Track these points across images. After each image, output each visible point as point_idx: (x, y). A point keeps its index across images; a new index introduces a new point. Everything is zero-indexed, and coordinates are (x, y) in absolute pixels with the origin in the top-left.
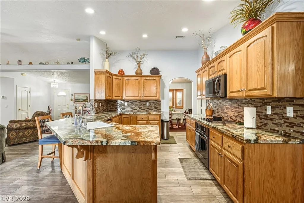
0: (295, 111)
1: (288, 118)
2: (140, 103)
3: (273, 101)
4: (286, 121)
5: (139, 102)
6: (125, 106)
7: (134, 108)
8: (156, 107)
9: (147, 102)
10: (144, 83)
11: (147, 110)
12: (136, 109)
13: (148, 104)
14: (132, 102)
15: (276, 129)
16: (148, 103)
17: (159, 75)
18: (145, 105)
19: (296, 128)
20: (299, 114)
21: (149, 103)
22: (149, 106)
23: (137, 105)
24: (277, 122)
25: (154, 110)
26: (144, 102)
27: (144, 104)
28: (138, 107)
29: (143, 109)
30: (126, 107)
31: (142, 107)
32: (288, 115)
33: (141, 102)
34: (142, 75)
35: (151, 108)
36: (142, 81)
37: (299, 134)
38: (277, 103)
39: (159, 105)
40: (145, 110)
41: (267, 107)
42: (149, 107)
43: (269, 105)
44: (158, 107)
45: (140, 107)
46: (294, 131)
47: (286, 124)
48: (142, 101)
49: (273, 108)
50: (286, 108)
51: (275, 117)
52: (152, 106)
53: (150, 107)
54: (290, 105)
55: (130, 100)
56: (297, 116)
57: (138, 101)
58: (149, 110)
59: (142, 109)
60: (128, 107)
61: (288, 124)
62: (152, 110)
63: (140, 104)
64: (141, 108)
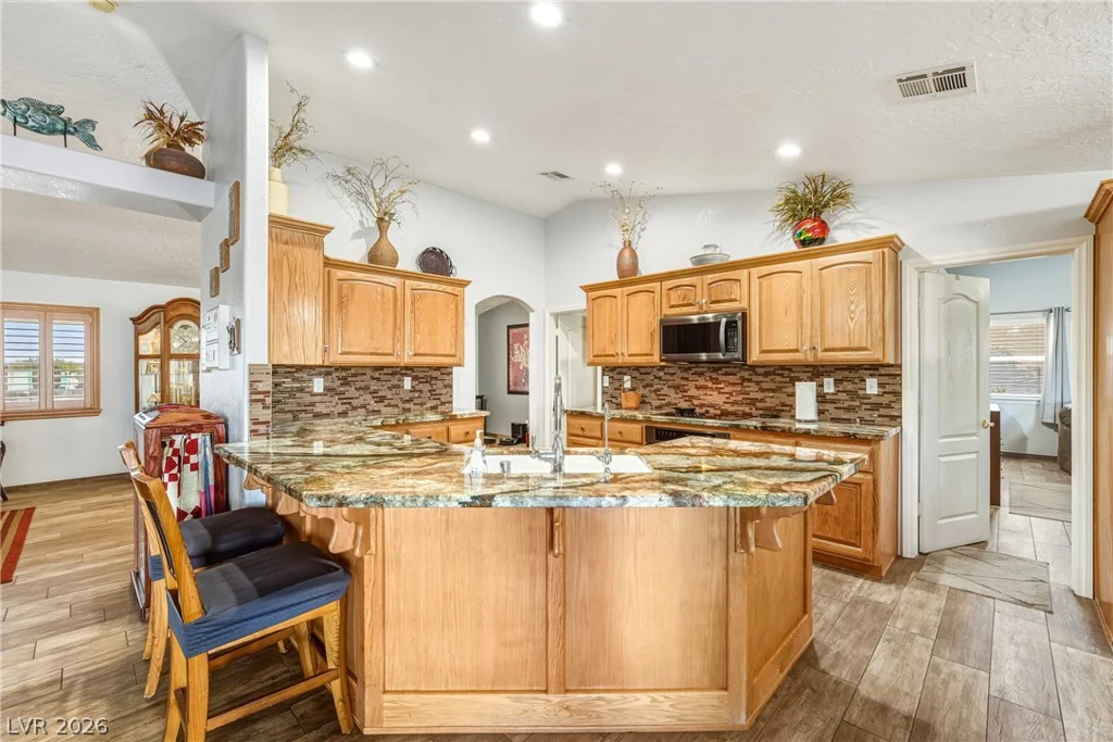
0: (881, 385)
1: (868, 397)
2: (378, 379)
3: (836, 369)
4: (866, 401)
5: (376, 375)
6: (315, 395)
7: (355, 403)
8: (437, 392)
9: (406, 375)
10: (413, 303)
11: (407, 406)
12: (364, 406)
13: (407, 383)
14: (344, 378)
15: (844, 417)
16: (410, 378)
17: (452, 276)
18: (398, 387)
19: (883, 411)
20: (888, 388)
21: (414, 379)
22: (413, 390)
23: (367, 388)
24: (846, 404)
25: (428, 405)
26: (394, 374)
27: (396, 382)
28: (369, 397)
29: (389, 405)
30: (317, 399)
31: (389, 394)
32: (868, 392)
33: (382, 377)
34: (399, 267)
35: (419, 397)
36: (408, 292)
37: (887, 419)
38: (847, 372)
39: (445, 386)
40: (396, 406)
41: (826, 380)
42: (411, 395)
43: (829, 376)
44: (444, 391)
45: (380, 394)
46: (879, 416)
47: (864, 406)
48: (386, 371)
49: (837, 382)
50: (864, 381)
51: (842, 396)
52: (421, 391)
53: (417, 395)
54: (872, 376)
55: (336, 370)
56: (884, 392)
57: (369, 372)
58: (411, 406)
59: (386, 402)
60: (326, 398)
61: (868, 407)
62: (422, 404)
63: (380, 383)
64: (382, 399)
